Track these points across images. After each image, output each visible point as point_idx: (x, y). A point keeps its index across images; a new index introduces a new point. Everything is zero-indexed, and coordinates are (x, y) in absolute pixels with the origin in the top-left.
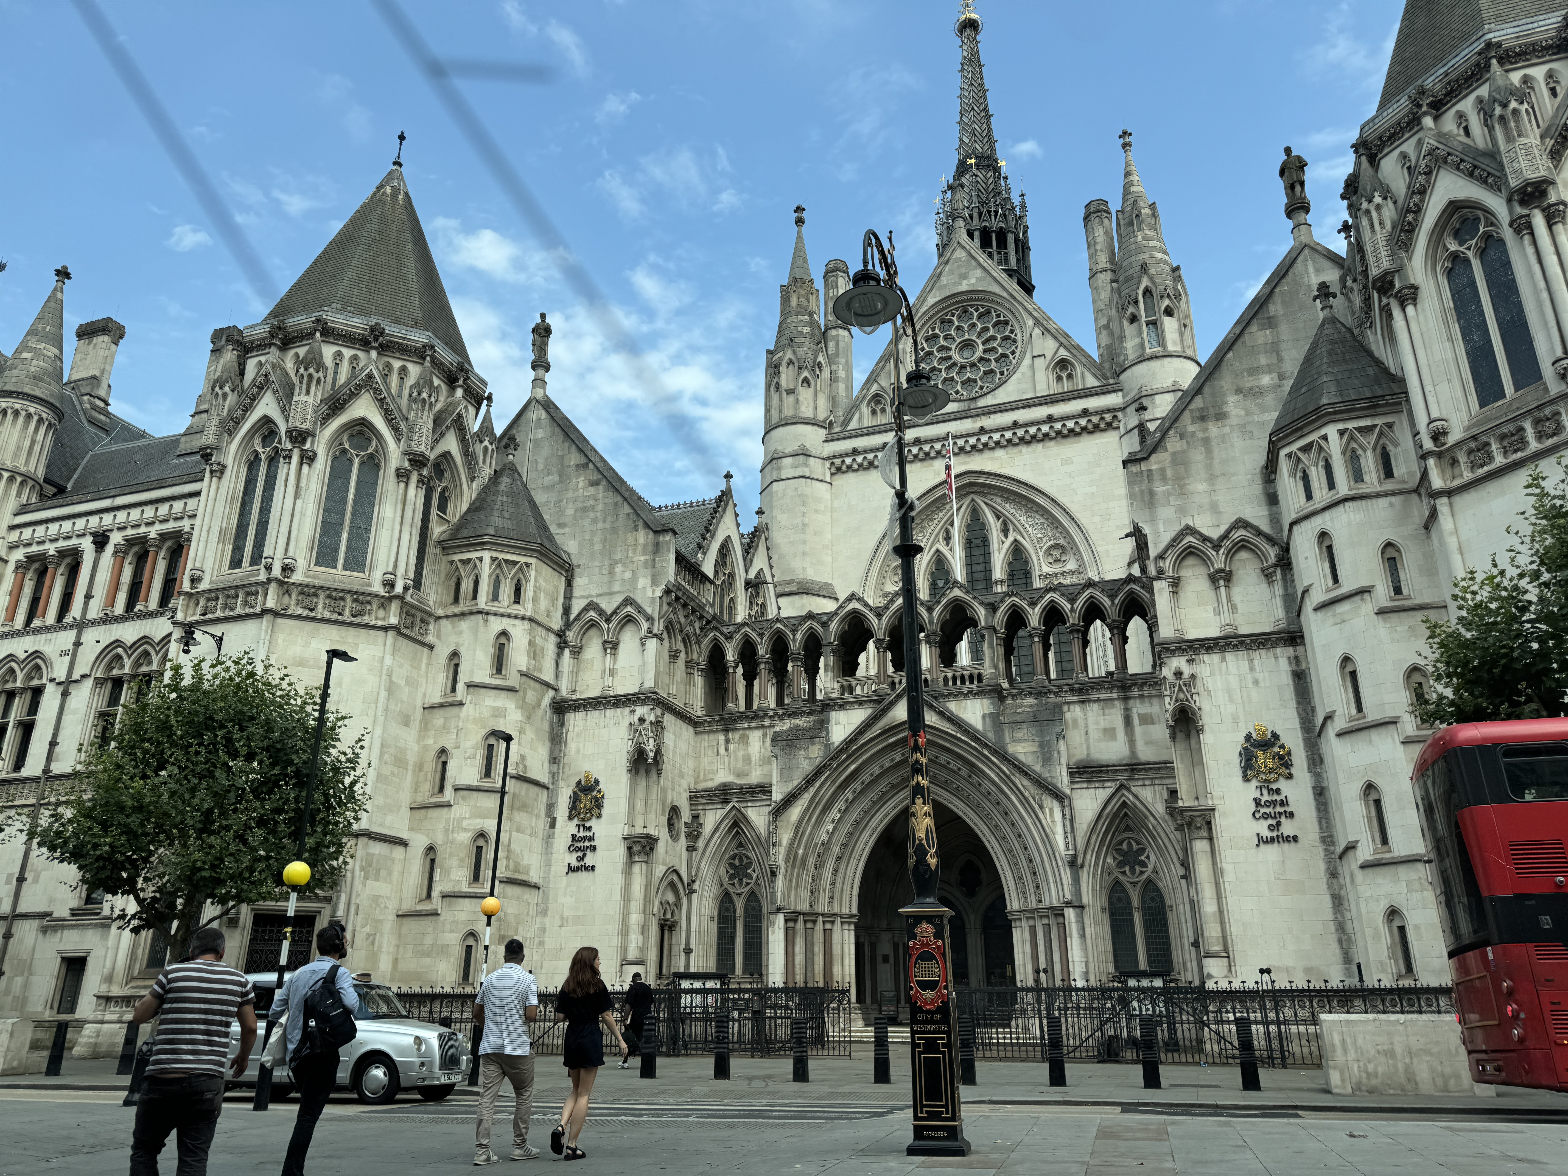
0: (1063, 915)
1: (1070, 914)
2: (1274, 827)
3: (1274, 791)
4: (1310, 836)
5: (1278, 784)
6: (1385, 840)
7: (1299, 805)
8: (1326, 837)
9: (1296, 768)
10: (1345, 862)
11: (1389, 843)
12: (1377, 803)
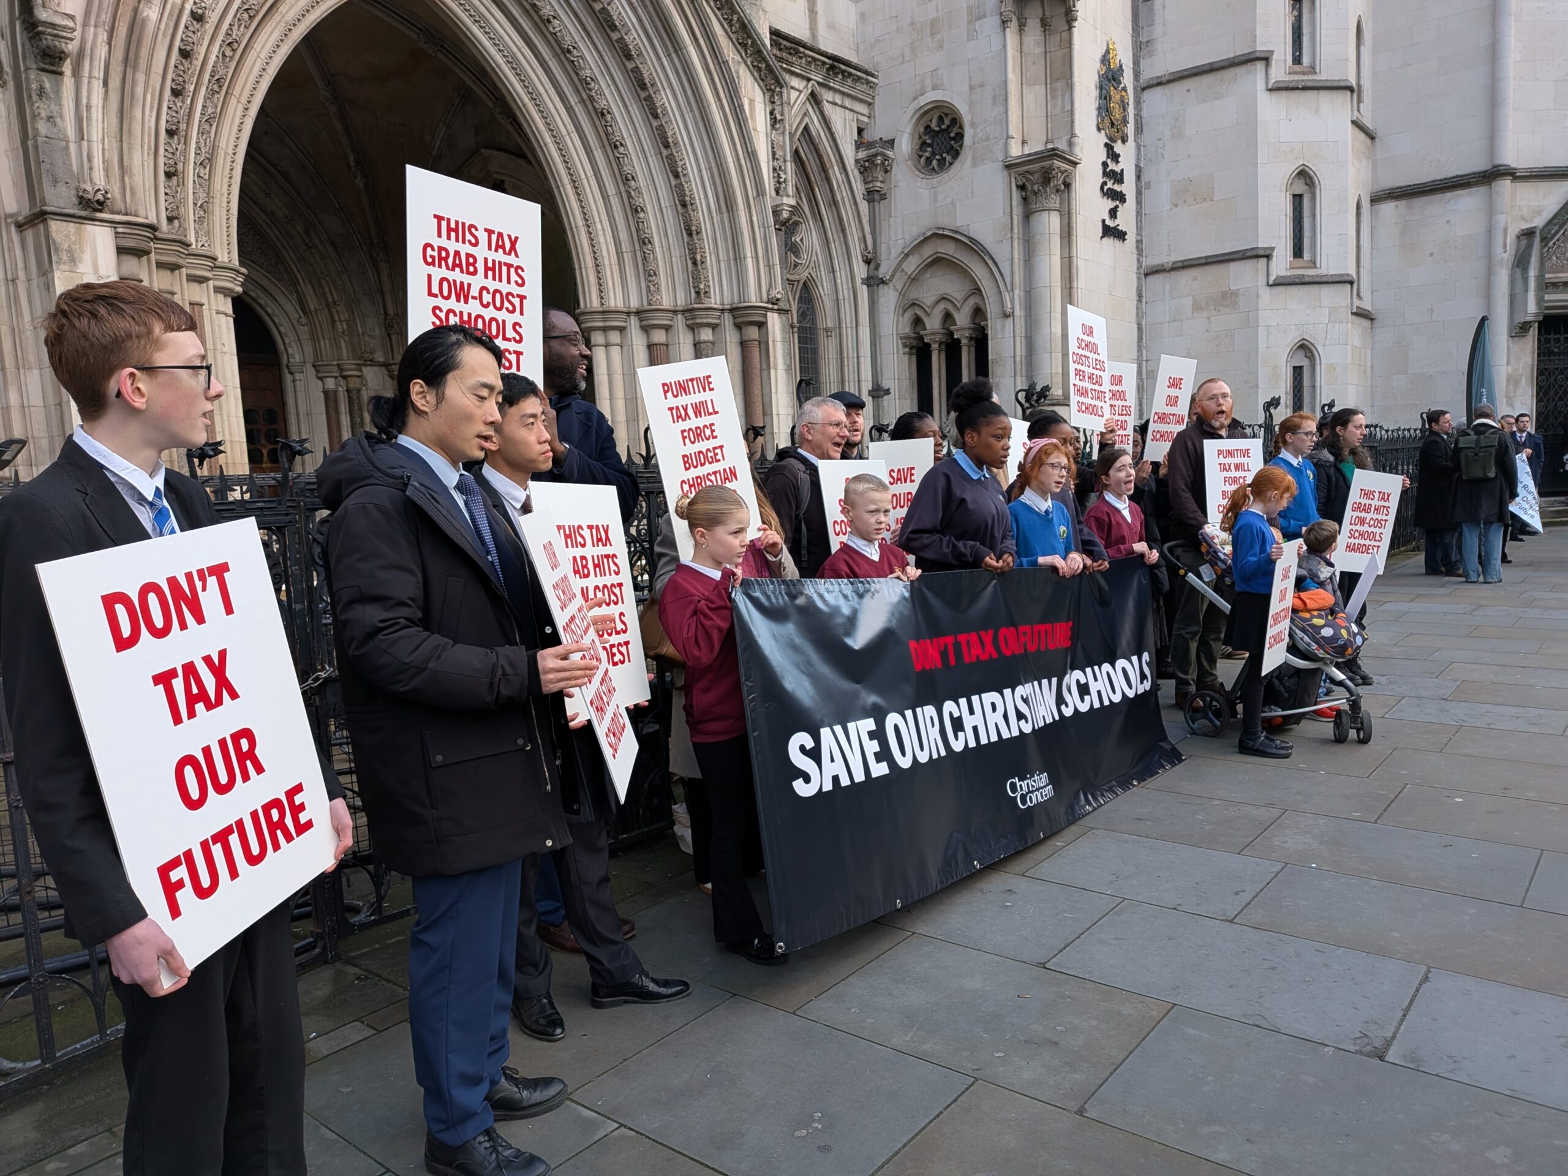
0: (762, 325)
1: (775, 322)
2: (1113, 213)
3: (1115, 157)
4: (1131, 237)
5: (1118, 147)
6: (1298, 252)
7: (1128, 187)
8: (1139, 242)
9: (1130, 130)
10: (1185, 278)
11: (1307, 256)
12: (1298, 199)
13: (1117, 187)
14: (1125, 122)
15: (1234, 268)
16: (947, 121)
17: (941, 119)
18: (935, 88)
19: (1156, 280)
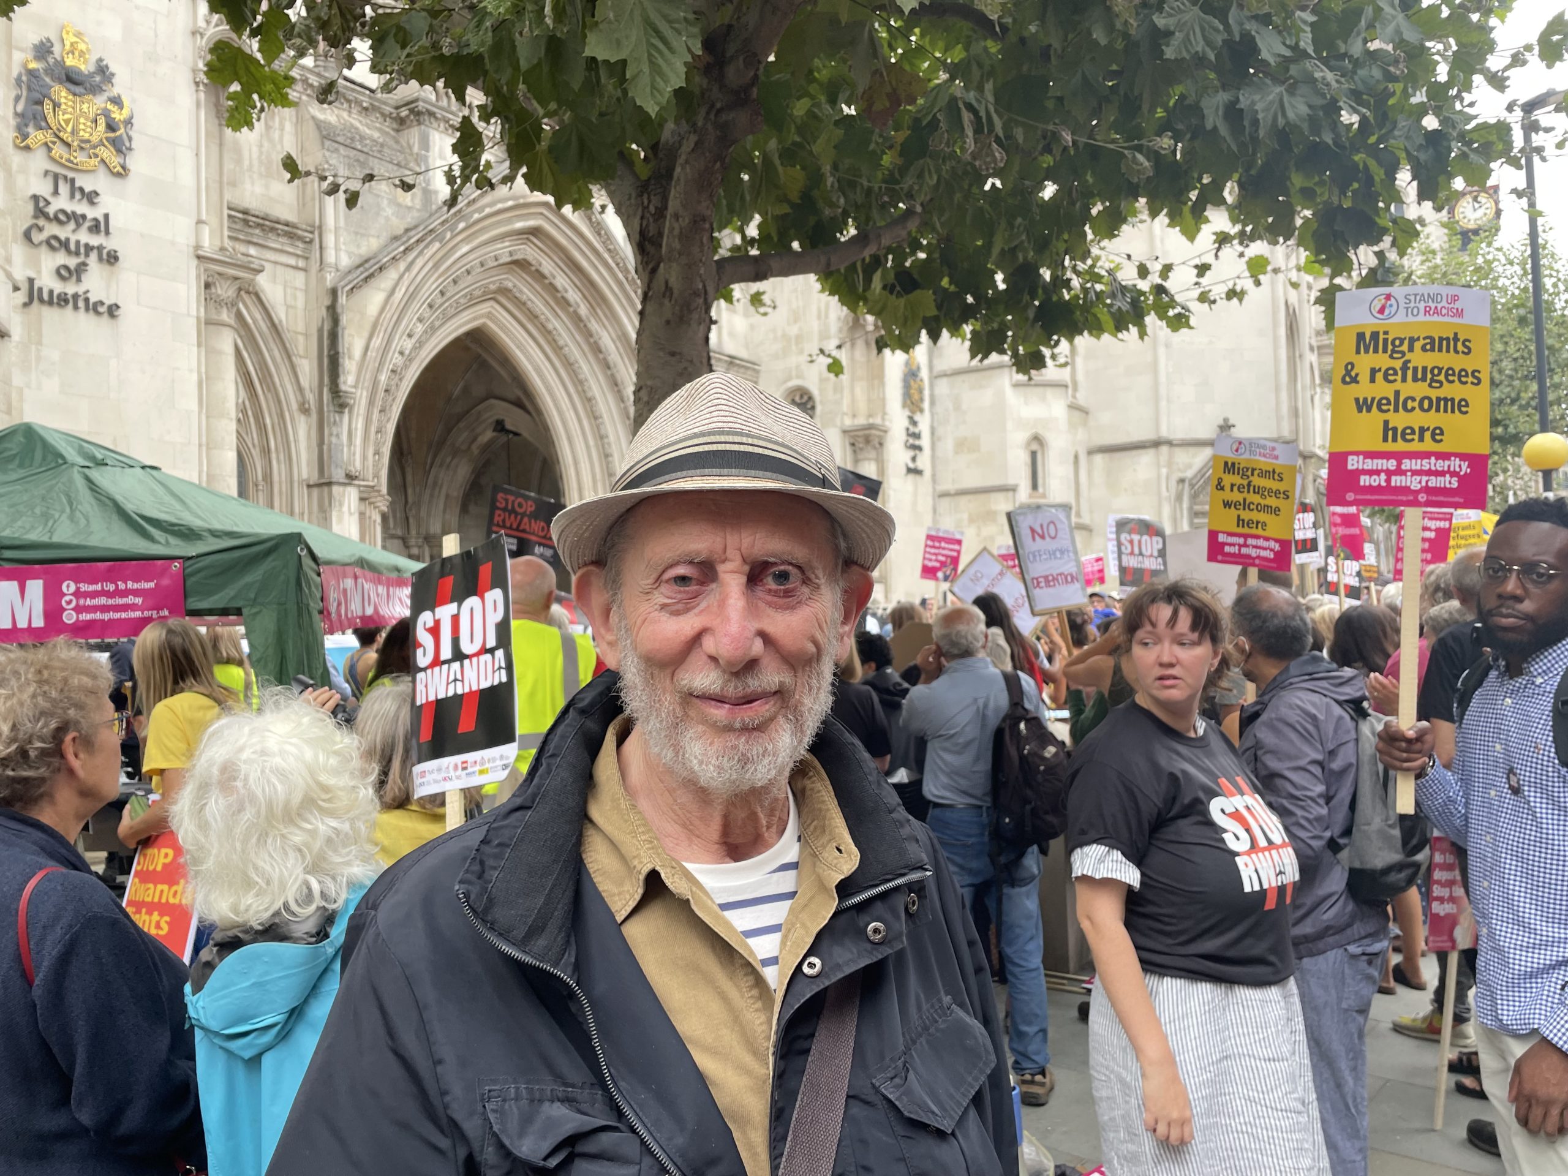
2: (914, 459)
3: (914, 423)
4: (928, 473)
5: (917, 417)
6: (1035, 486)
7: (925, 442)
8: (934, 476)
9: (926, 405)
10: (963, 500)
11: (1041, 490)
12: (1034, 454)
13: (917, 443)
14: (922, 400)
15: (995, 496)
16: (805, 398)
17: (801, 397)
18: (798, 377)
19: (945, 502)
